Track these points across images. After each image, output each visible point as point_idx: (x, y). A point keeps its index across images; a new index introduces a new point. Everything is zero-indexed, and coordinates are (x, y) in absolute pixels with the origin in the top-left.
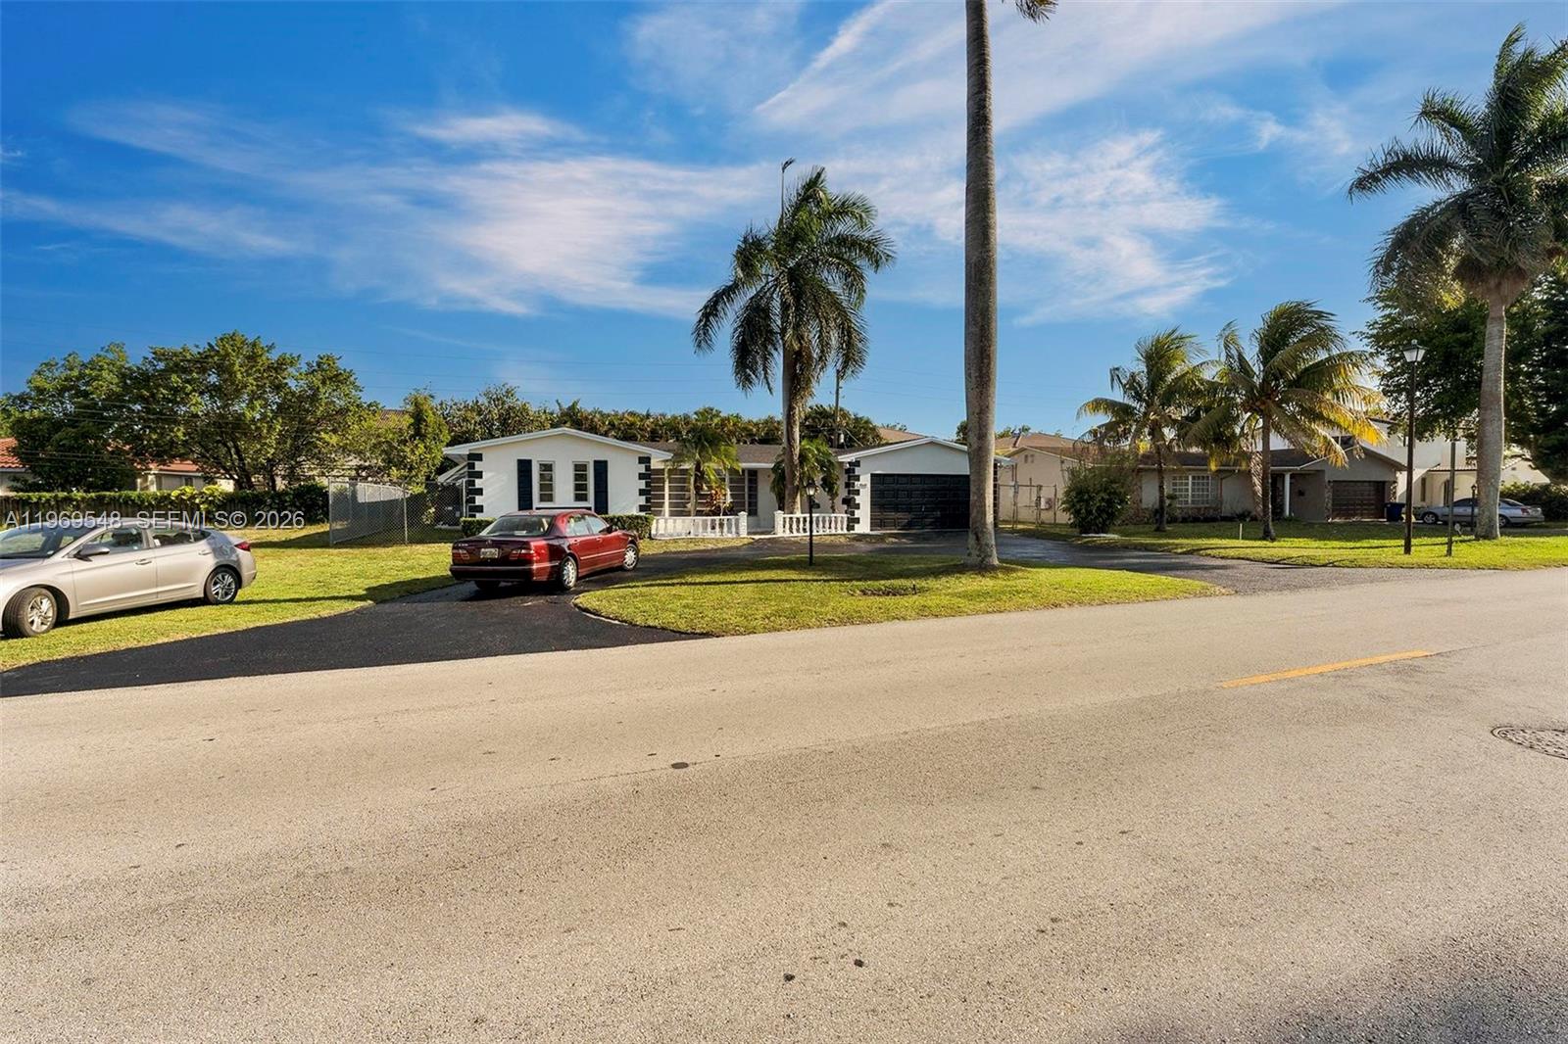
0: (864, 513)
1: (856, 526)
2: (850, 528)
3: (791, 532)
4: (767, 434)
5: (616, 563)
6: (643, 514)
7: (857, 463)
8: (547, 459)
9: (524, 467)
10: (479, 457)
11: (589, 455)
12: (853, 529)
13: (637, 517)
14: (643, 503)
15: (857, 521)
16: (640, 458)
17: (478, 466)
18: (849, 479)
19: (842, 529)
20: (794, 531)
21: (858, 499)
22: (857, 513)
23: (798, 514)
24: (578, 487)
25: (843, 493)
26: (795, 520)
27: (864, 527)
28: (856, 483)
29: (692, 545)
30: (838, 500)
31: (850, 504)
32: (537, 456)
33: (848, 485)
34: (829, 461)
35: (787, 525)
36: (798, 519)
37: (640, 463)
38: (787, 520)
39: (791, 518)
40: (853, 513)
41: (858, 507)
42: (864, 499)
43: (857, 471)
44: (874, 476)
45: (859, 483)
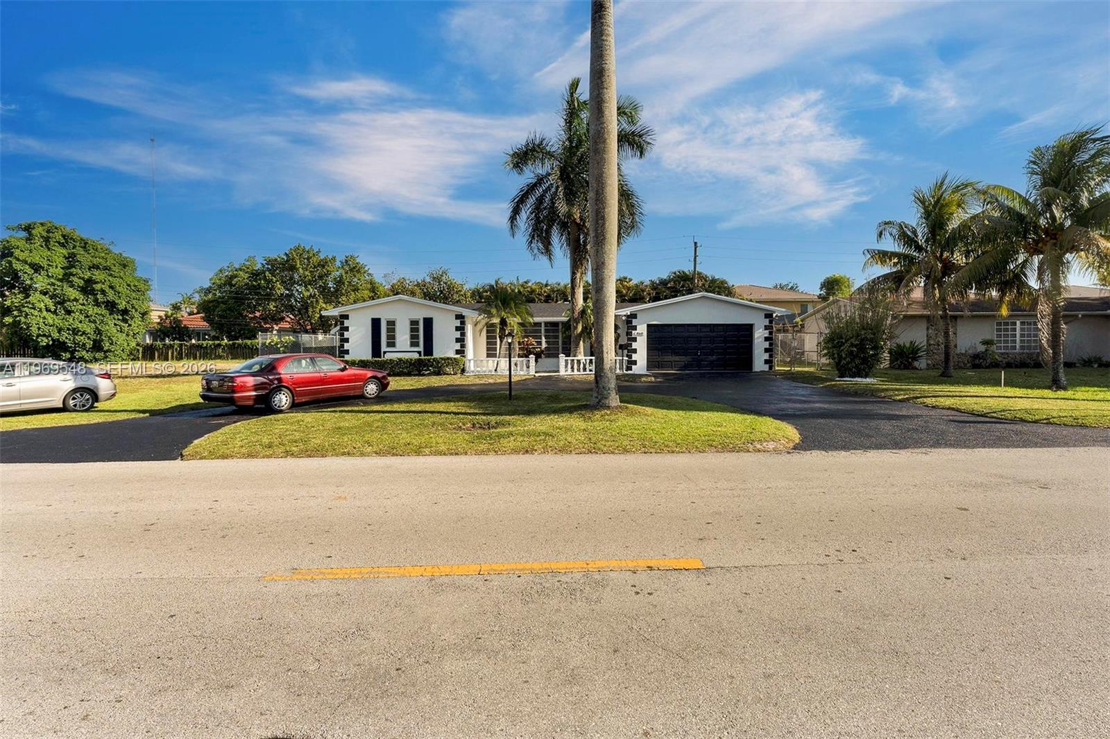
0: (641, 356)
1: (633, 367)
2: (628, 369)
3: (573, 371)
4: (634, 295)
5: (357, 393)
6: (458, 356)
7: (633, 316)
8: (391, 317)
9: (376, 323)
10: (347, 317)
11: (420, 315)
12: (631, 370)
13: (451, 359)
14: (459, 348)
15: (635, 363)
16: (456, 315)
17: (346, 323)
18: (628, 329)
20: (575, 370)
21: (635, 345)
22: (634, 357)
24: (412, 337)
25: (623, 340)
26: (576, 361)
27: (640, 369)
28: (633, 332)
29: (477, 380)
31: (628, 350)
32: (385, 315)
33: (628, 334)
35: (569, 366)
36: (579, 361)
37: (456, 319)
38: (569, 362)
39: (573, 360)
40: (630, 357)
41: (635, 351)
42: (641, 345)
43: (634, 322)
44: (649, 326)
45: (636, 332)
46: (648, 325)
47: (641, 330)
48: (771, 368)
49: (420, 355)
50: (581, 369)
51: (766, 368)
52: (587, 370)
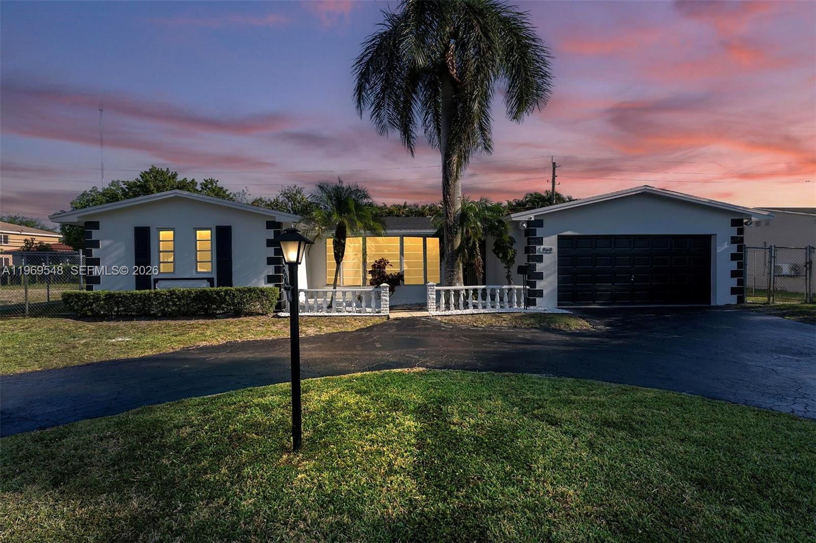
0: (548, 284)
1: (538, 300)
2: (530, 302)
3: (447, 308)
6: (271, 286)
7: (539, 223)
9: (144, 235)
10: (96, 225)
12: (535, 304)
14: (272, 273)
15: (540, 293)
16: (268, 222)
17: (95, 235)
18: (529, 244)
19: (519, 303)
20: (452, 307)
21: (539, 267)
22: (540, 285)
23: (460, 286)
25: (521, 259)
26: (451, 293)
27: (546, 304)
28: (538, 247)
30: (514, 269)
31: (530, 274)
33: (527, 250)
34: (500, 222)
35: (443, 300)
36: (457, 293)
37: (268, 227)
38: (443, 294)
39: (448, 292)
40: (533, 285)
41: (540, 276)
42: (548, 266)
43: (539, 232)
44: (561, 238)
45: (542, 247)
46: (558, 236)
47: (550, 242)
48: (741, 300)
49: (212, 285)
50: (461, 305)
51: (733, 300)
52: (470, 305)
